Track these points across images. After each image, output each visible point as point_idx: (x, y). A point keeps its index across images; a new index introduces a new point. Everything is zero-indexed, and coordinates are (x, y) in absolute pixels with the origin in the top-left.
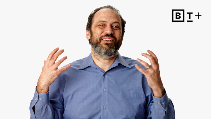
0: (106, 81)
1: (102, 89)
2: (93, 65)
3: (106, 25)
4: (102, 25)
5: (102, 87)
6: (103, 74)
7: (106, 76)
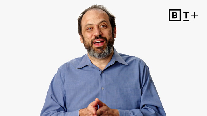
0: (104, 80)
1: (100, 88)
2: (90, 65)
3: (94, 27)
4: (90, 28)
5: (100, 86)
6: (100, 72)
7: (103, 75)
